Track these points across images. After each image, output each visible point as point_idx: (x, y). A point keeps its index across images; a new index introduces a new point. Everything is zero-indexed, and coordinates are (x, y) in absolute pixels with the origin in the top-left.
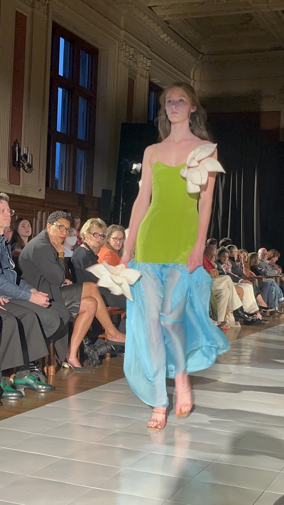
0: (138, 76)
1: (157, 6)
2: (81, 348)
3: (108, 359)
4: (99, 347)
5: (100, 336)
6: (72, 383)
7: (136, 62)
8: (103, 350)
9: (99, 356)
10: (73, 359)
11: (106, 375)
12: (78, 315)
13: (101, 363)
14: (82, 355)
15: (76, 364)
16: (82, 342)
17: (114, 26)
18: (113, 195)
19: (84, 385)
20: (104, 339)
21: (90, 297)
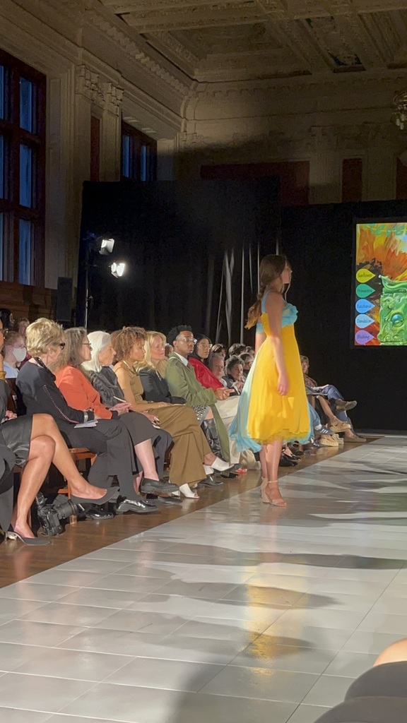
0: (105, 114)
1: (128, 13)
2: (34, 509)
3: (73, 523)
4: (60, 507)
5: (61, 491)
6: (20, 561)
7: (101, 94)
8: (65, 511)
9: (60, 520)
10: (22, 526)
11: (71, 547)
12: (27, 462)
13: (64, 530)
14: (35, 521)
15: (27, 534)
16: (35, 501)
17: (67, 42)
18: (75, 285)
19: (38, 564)
20: (67, 495)
21: (44, 436)
